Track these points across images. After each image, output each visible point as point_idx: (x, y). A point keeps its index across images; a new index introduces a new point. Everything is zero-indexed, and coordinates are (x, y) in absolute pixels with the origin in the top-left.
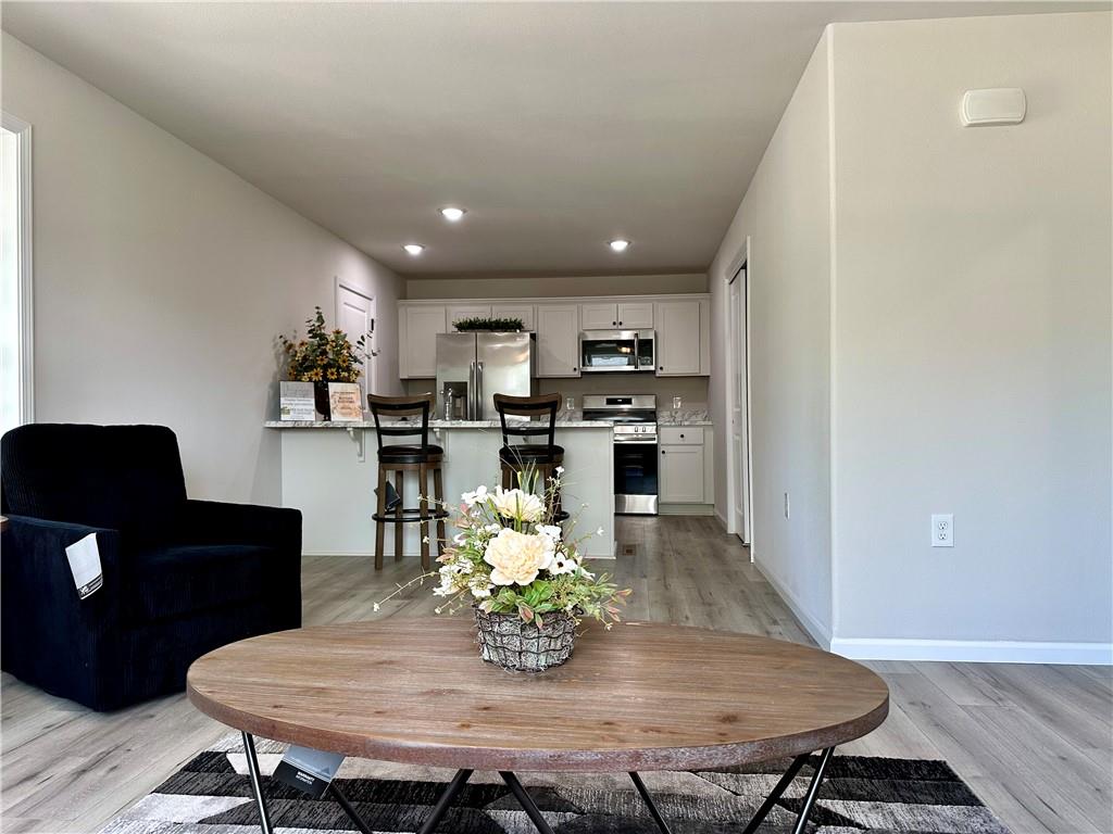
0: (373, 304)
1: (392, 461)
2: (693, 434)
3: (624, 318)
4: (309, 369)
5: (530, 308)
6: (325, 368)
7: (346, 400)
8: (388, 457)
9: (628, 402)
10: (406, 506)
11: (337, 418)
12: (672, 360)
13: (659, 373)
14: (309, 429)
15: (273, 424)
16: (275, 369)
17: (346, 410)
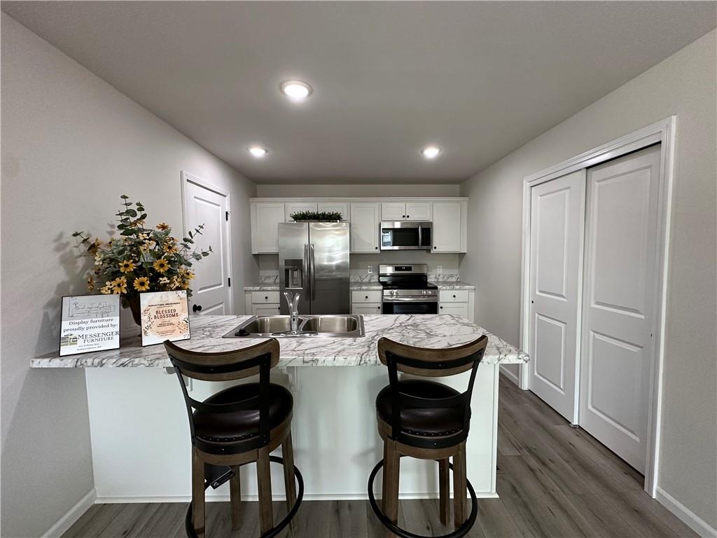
0: (227, 200)
2: (462, 295)
3: (412, 212)
4: (115, 274)
5: (345, 205)
7: (166, 313)
9: (409, 269)
13: (434, 251)
17: (166, 327)
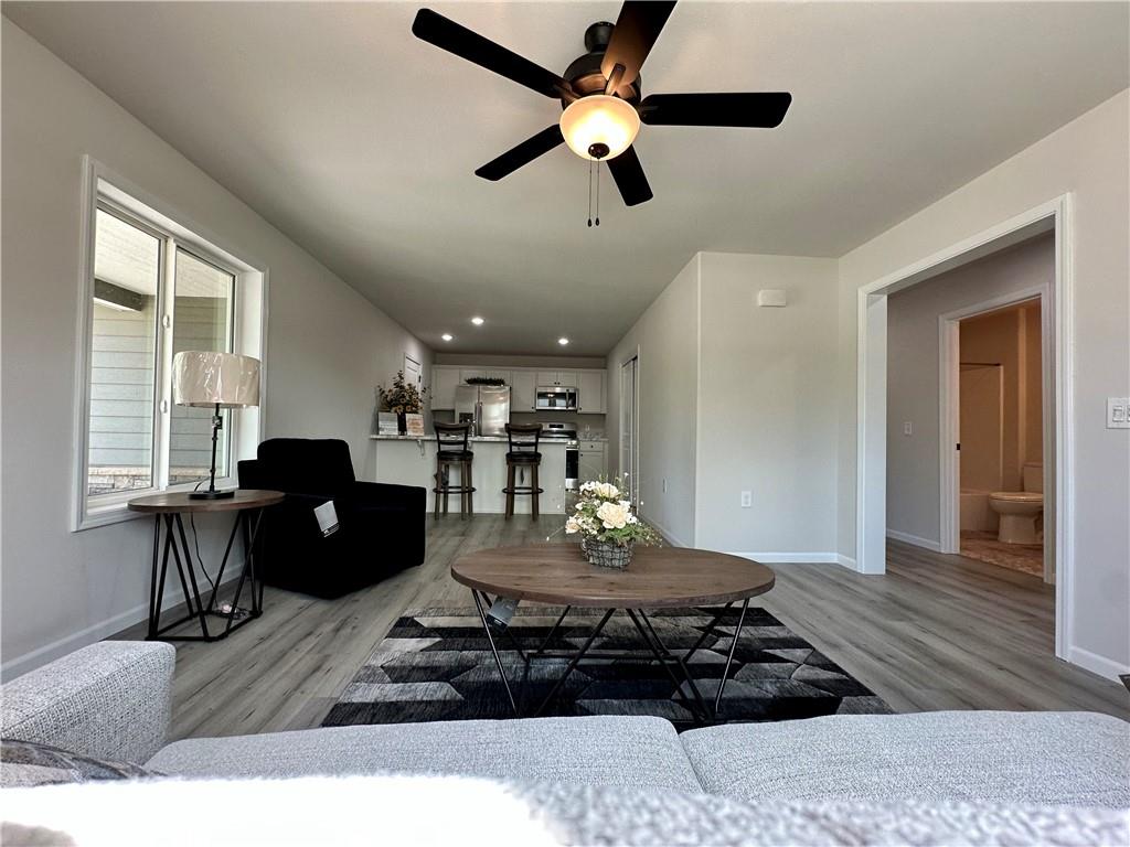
0: (421, 367)
1: (446, 459)
2: (598, 446)
3: (559, 380)
4: (395, 405)
5: (508, 372)
6: (405, 405)
7: (415, 423)
8: (443, 457)
9: (561, 426)
10: (450, 485)
11: (410, 433)
12: (587, 404)
13: (579, 411)
14: (397, 440)
15: (375, 437)
16: (374, 405)
17: (415, 431)
